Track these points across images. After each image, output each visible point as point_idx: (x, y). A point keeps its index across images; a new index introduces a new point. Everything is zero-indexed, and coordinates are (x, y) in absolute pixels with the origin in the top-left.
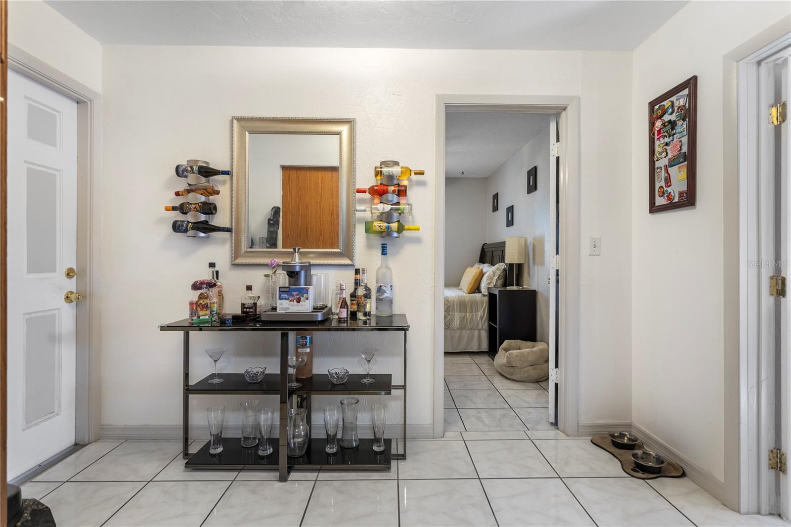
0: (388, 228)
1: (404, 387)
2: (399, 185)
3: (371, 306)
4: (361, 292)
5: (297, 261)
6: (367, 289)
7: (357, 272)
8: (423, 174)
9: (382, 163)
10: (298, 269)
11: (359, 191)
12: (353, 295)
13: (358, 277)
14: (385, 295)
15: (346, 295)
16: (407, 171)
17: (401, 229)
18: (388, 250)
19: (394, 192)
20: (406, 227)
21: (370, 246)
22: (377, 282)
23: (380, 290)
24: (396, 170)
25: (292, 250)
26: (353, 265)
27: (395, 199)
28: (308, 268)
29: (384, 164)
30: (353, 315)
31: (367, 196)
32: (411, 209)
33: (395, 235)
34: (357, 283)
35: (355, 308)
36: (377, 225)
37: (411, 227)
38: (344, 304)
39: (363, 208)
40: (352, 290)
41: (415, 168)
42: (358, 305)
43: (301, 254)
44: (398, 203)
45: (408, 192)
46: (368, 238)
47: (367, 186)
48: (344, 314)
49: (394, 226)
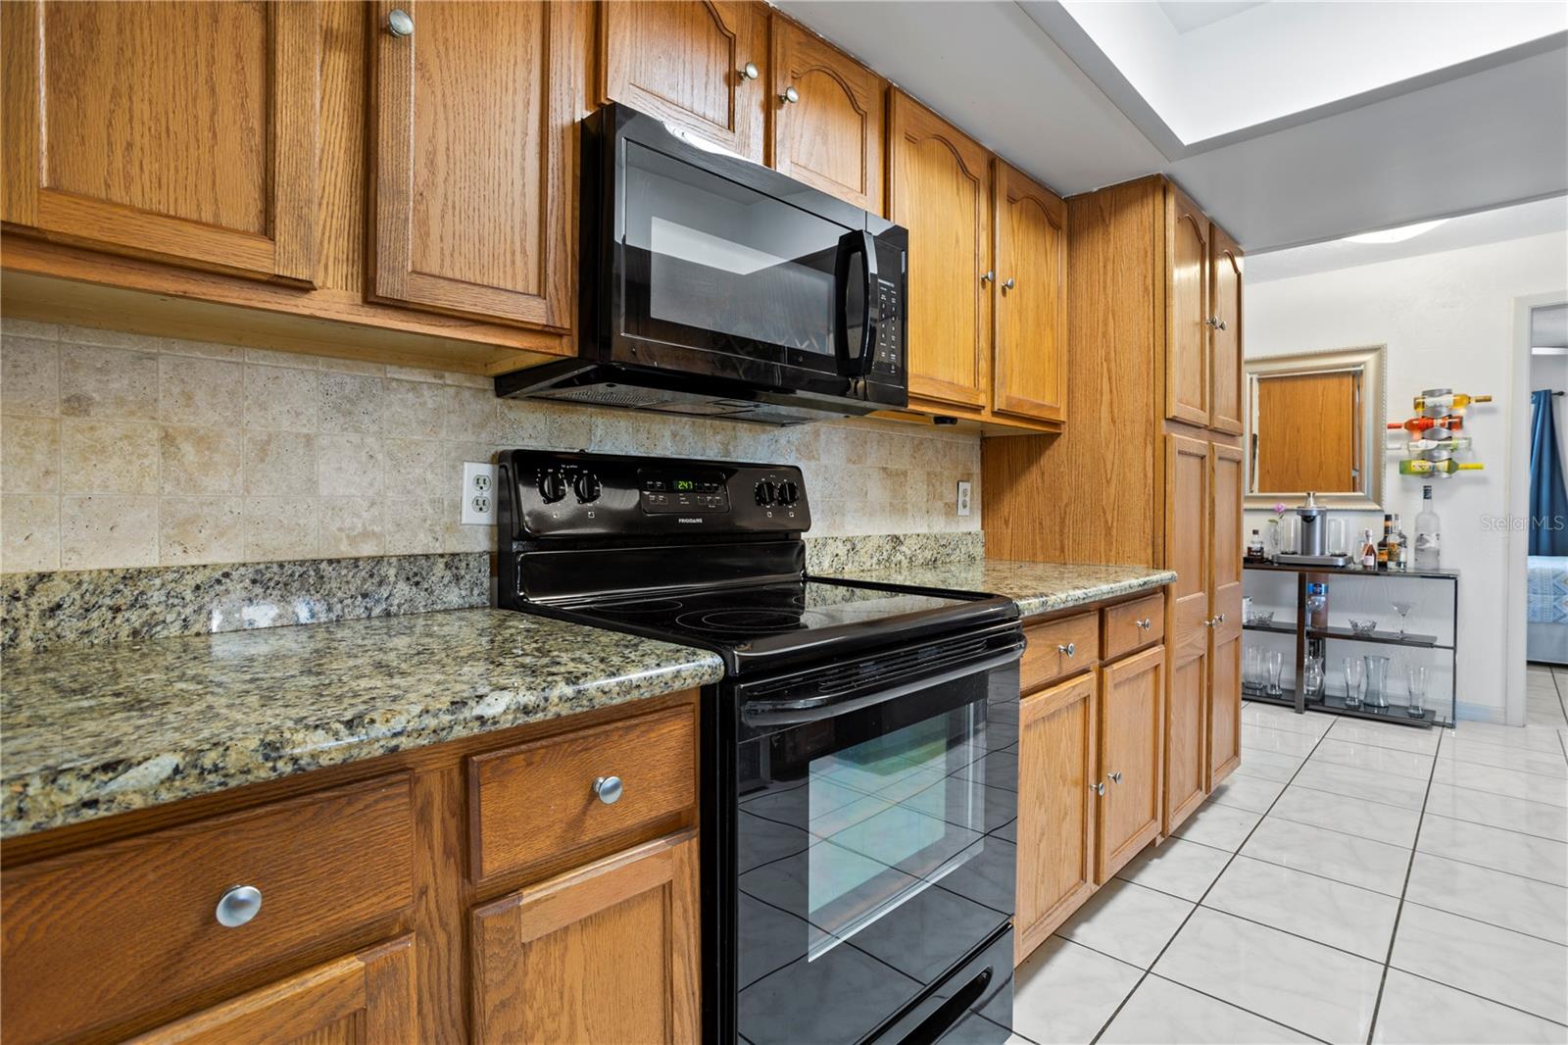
0: (1434, 467)
1: (1454, 648)
2: (1450, 417)
3: (1407, 556)
4: (1393, 539)
5: (1312, 506)
6: (1401, 536)
7: (1388, 518)
8: (1490, 400)
9: (1426, 394)
10: (1314, 514)
11: (1390, 427)
12: (1383, 544)
13: (1389, 523)
14: (1428, 545)
15: (1374, 542)
16: (1466, 400)
17: (1453, 467)
18: (1434, 493)
19: (1442, 425)
20: (1460, 466)
21: (1406, 489)
22: (1416, 529)
23: (1421, 539)
24: (1446, 400)
25: (1305, 494)
26: (1381, 511)
27: (1445, 433)
28: (1323, 513)
29: (1431, 393)
30: (1383, 565)
31: (1403, 431)
32: (1470, 444)
33: (1445, 475)
34: (1387, 530)
35: (1385, 558)
36: (1416, 465)
37: (1470, 464)
38: (1370, 551)
39: (1398, 446)
40: (1381, 538)
41: (1474, 394)
42: (1390, 554)
43: (1315, 498)
44: (1450, 438)
45: (1465, 423)
46: (1403, 480)
47: (1403, 421)
48: (1371, 561)
49: (1443, 465)
